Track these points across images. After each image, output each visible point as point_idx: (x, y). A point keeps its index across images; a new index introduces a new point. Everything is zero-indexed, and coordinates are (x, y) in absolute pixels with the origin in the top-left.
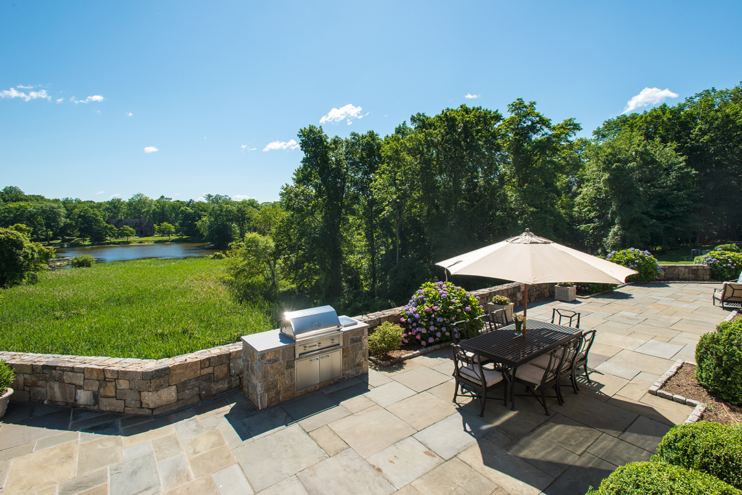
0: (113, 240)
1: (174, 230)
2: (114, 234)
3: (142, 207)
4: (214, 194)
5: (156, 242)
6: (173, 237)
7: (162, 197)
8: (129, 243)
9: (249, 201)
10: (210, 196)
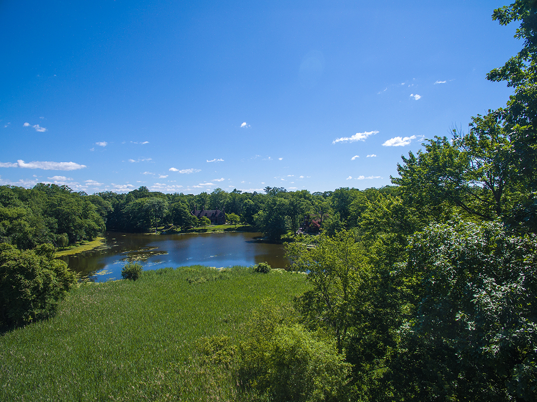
0: (195, 228)
1: (239, 220)
2: (196, 224)
3: (220, 199)
4: (272, 187)
5: (225, 230)
6: (238, 226)
7: (235, 190)
8: (206, 230)
9: (302, 192)
10: (268, 188)
